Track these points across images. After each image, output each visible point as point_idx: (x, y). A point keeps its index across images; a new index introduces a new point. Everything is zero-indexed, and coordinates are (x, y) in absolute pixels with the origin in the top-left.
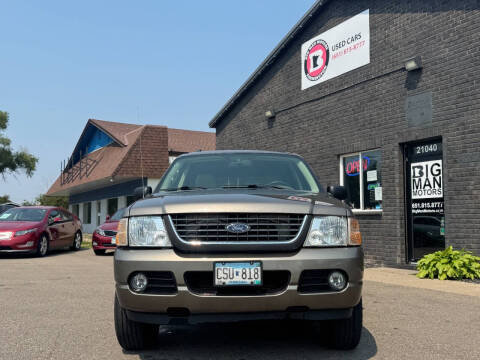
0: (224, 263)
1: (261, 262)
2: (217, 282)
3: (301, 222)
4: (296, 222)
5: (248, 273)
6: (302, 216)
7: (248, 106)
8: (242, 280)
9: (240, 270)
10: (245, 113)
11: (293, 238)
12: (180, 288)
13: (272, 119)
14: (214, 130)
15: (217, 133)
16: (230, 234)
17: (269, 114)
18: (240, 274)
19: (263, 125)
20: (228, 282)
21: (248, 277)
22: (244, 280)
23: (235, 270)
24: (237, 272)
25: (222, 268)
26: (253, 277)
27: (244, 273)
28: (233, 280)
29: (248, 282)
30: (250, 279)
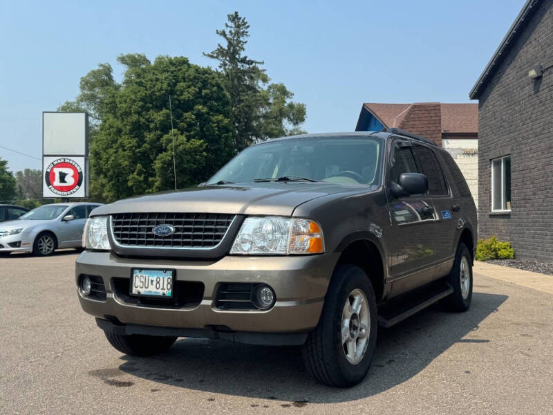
0: (141, 269)
2: (135, 291)
3: (228, 224)
4: (223, 224)
5: (161, 282)
6: (230, 216)
7: (512, 65)
8: (156, 290)
9: (154, 278)
10: (510, 75)
11: (216, 243)
12: (109, 295)
13: (538, 79)
14: (476, 102)
15: (480, 105)
16: (157, 237)
17: (533, 73)
18: (155, 283)
19: (529, 89)
20: (143, 291)
21: (161, 287)
22: (157, 291)
23: (150, 278)
24: (152, 281)
25: (139, 275)
26: (165, 287)
27: (158, 283)
28: (148, 290)
29: (160, 292)
30: (163, 289)
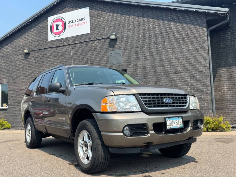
0: (169, 117)
1: (182, 117)
2: (168, 127)
3: (187, 98)
4: (185, 98)
5: (178, 122)
10: (7, 49)
11: (186, 105)
12: (151, 132)
13: (28, 54)
16: (166, 104)
17: (26, 51)
18: (175, 123)
21: (178, 124)
22: (177, 126)
23: (173, 121)
24: (174, 122)
25: (168, 120)
26: (180, 124)
27: (177, 122)
28: (173, 126)
29: (178, 127)
30: (179, 125)
